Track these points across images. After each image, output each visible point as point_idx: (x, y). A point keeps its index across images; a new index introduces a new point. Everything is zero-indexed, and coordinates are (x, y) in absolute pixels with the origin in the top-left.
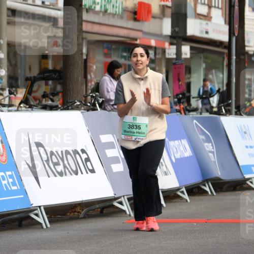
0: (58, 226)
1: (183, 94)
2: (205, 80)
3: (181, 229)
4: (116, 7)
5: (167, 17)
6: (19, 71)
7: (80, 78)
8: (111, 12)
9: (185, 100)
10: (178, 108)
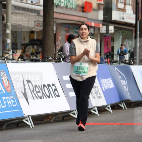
0: (37, 126)
1: (110, 53)
2: (122, 45)
3: (107, 128)
4: (73, 4)
5: (101, 10)
6: (18, 40)
7: (52, 44)
8: (70, 7)
9: (110, 56)
10: (106, 61)
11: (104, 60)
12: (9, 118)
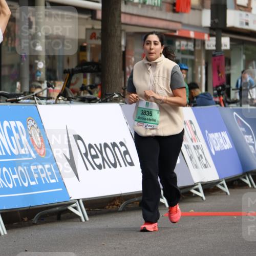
0: (95, 218)
1: (223, 86)
3: (221, 222)
5: (207, 8)
6: (58, 64)
7: (119, 70)
8: (150, 3)
9: (225, 92)
10: (217, 100)
11: (214, 99)
12: (44, 203)
